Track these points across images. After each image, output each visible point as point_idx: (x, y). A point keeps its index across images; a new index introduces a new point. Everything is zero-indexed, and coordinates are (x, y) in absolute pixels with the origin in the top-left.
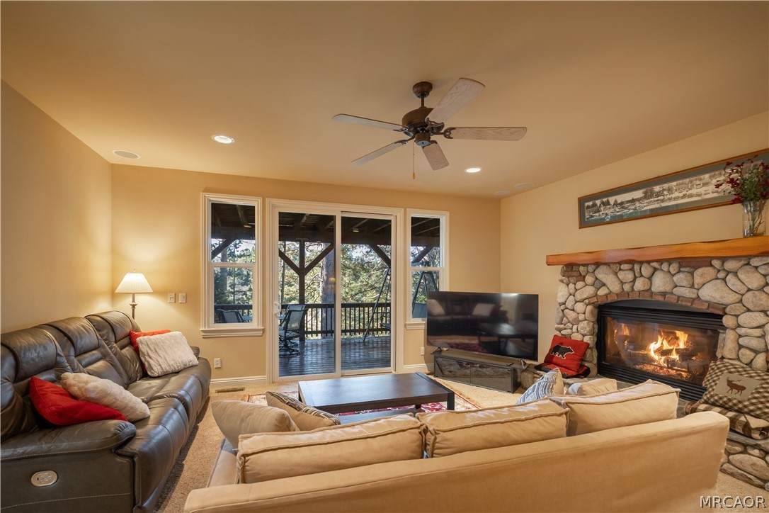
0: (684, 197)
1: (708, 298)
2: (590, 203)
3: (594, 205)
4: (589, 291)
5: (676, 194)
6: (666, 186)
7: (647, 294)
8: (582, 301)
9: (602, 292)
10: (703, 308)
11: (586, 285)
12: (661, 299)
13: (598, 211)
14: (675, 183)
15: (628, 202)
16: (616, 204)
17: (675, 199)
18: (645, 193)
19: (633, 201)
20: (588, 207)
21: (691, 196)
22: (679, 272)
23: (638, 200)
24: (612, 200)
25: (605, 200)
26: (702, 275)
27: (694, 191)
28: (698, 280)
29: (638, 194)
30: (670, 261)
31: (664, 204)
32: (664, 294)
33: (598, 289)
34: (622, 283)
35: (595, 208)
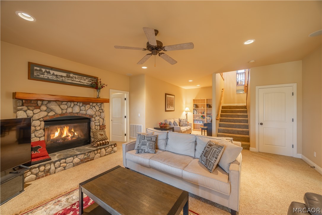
0: (79, 82)
1: (90, 114)
2: (38, 69)
3: (40, 70)
4: (44, 114)
5: (77, 80)
6: (74, 76)
7: (72, 114)
8: (38, 119)
9: (51, 114)
10: (88, 117)
11: (41, 111)
12: (76, 115)
13: (43, 74)
14: (77, 76)
15: (60, 76)
16: (53, 74)
17: (77, 81)
18: (67, 75)
19: (62, 76)
20: (36, 70)
21: (81, 82)
22: (82, 106)
23: (64, 77)
24: (52, 72)
25: (48, 70)
26: (88, 107)
27: (82, 81)
28: (87, 109)
29: (64, 74)
30: (80, 102)
31: (73, 82)
32: (77, 113)
33: (49, 113)
34: (62, 110)
35: (42, 72)
